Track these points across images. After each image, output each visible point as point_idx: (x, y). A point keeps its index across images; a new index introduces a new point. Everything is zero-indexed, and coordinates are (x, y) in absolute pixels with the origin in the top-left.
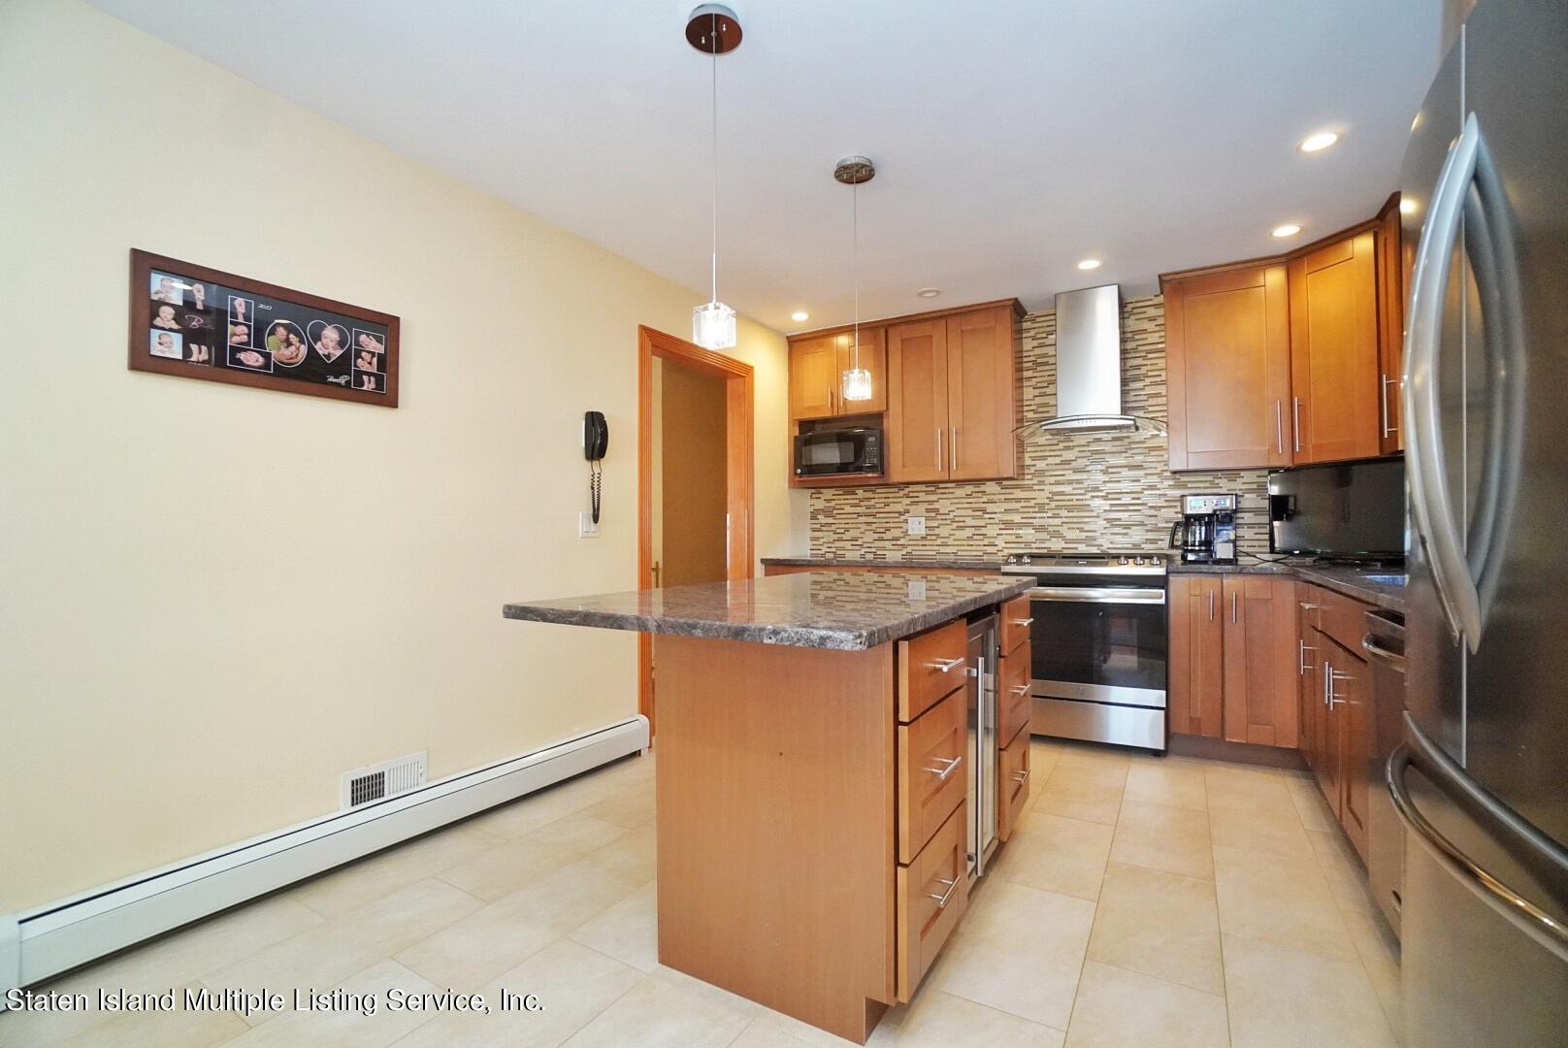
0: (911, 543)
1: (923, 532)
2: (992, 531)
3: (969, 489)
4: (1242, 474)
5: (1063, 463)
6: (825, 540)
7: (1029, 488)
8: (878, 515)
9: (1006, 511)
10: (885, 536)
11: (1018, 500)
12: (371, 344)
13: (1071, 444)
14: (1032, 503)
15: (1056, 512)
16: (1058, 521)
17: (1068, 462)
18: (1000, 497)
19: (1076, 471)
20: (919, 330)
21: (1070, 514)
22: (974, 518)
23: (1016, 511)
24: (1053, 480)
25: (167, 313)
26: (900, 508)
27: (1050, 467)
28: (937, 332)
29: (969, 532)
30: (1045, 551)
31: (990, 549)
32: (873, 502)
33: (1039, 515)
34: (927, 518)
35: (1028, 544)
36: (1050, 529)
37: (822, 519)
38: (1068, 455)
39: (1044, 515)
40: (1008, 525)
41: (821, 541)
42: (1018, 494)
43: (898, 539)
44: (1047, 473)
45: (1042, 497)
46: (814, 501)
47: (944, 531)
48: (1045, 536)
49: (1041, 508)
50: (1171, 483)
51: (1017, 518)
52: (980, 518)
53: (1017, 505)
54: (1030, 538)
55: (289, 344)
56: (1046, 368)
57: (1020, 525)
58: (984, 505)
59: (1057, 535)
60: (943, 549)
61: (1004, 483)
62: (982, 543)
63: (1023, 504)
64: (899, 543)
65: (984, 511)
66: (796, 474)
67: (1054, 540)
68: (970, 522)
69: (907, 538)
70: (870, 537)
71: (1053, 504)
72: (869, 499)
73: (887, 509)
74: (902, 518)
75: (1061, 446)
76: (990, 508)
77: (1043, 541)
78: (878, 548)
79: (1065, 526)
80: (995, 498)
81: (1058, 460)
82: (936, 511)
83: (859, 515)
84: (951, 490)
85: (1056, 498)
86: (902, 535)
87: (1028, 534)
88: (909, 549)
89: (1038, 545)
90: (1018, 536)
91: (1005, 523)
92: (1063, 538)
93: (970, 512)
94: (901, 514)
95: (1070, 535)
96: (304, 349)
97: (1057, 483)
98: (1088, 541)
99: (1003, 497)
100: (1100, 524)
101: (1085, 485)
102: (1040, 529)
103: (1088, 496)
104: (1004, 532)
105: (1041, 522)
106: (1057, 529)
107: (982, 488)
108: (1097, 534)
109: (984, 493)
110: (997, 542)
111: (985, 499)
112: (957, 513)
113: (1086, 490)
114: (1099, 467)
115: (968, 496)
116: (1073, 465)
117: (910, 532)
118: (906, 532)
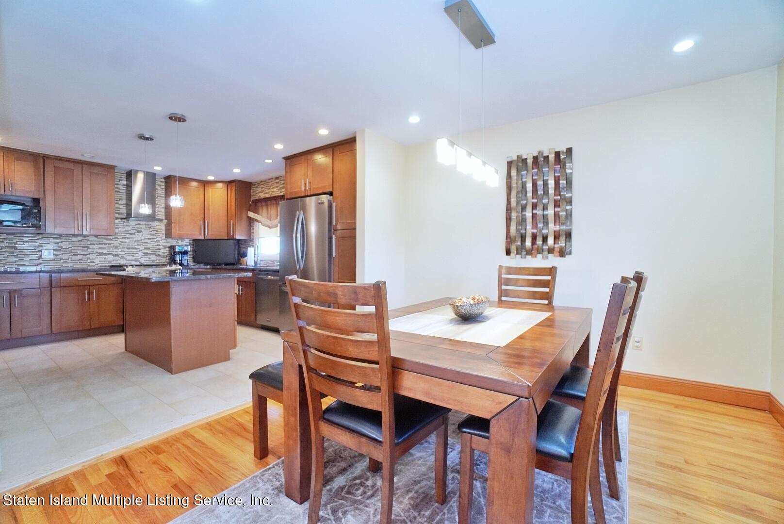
0: (43, 262)
1: (52, 257)
2: (92, 256)
3: (80, 238)
4: (185, 240)
5: (126, 231)
7: (111, 240)
9: (100, 248)
10: (25, 259)
11: (105, 244)
13: (129, 224)
14: (112, 245)
15: (122, 249)
16: (123, 253)
17: (128, 231)
18: (97, 242)
19: (131, 234)
20: (65, 165)
21: (129, 250)
22: (83, 250)
23: (105, 248)
24: (121, 237)
26: (37, 245)
27: (120, 232)
29: (80, 257)
30: (118, 264)
31: (91, 264)
33: (115, 250)
34: (53, 250)
35: (110, 262)
36: (120, 256)
38: (127, 228)
39: (118, 250)
40: (101, 254)
42: (105, 241)
43: (34, 261)
44: (119, 234)
45: (116, 243)
47: (65, 256)
48: (118, 258)
49: (116, 247)
50: (165, 241)
51: (105, 251)
52: (87, 251)
56: (119, 193)
57: (106, 254)
58: (89, 245)
59: (123, 258)
60: (65, 265)
61: (99, 237)
62: (87, 261)
63: (108, 246)
65: (88, 248)
67: (122, 260)
68: (80, 252)
69: (41, 259)
70: (12, 259)
71: (121, 246)
74: (37, 250)
75: (125, 224)
76: (91, 247)
77: (117, 260)
78: (18, 265)
79: (126, 255)
80: (94, 243)
81: (123, 230)
82: (61, 247)
83: (3, 248)
84: (70, 238)
85: (122, 244)
86: (37, 258)
87: (110, 258)
88: (42, 265)
89: (115, 262)
90: (105, 258)
91: (99, 253)
92: (126, 259)
93: (81, 248)
94: (36, 247)
95: (128, 258)
97: (123, 238)
98: (136, 260)
99: (98, 243)
100: (141, 254)
101: (135, 239)
102: (116, 255)
103: (136, 244)
104: (99, 257)
105: (116, 253)
106: (123, 256)
107: (87, 238)
108: (139, 258)
109: (88, 240)
110: (95, 261)
111: (89, 243)
112: (73, 248)
113: (135, 241)
114: (140, 234)
115: (79, 241)
116: (130, 232)
117: (43, 257)
118: (40, 257)
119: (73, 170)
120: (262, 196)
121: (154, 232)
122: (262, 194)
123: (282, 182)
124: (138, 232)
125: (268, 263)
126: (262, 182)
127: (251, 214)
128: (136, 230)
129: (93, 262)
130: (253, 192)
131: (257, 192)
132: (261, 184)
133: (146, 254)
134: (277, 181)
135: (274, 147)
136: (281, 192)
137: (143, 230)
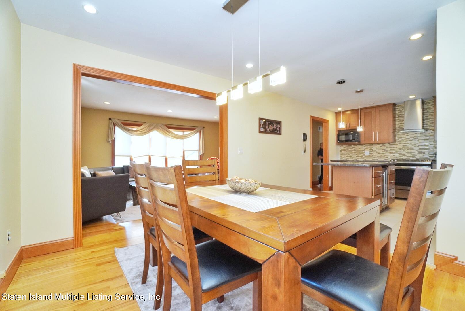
1: (369, 155)
2: (387, 154)
3: (381, 145)
6: (344, 156)
7: (397, 145)
8: (357, 151)
9: (391, 150)
11: (394, 147)
12: (279, 126)
13: (409, 135)
14: (398, 148)
15: (404, 150)
16: (405, 152)
17: (408, 139)
19: (410, 141)
20: (369, 110)
21: (408, 151)
22: (382, 151)
23: (394, 150)
24: (403, 143)
25: (262, 125)
26: (363, 149)
27: (403, 140)
28: (373, 111)
29: (381, 155)
30: (401, 159)
31: (386, 159)
32: (356, 148)
33: (399, 151)
34: (370, 152)
35: (397, 157)
36: (403, 154)
37: (343, 152)
38: (407, 137)
41: (343, 157)
42: (394, 146)
43: (362, 156)
45: (401, 147)
46: (341, 148)
47: (374, 154)
49: (400, 149)
51: (394, 151)
52: (384, 151)
53: (394, 149)
55: (271, 127)
56: (402, 117)
57: (394, 153)
59: (404, 155)
60: (374, 159)
61: (390, 144)
62: (384, 157)
63: (395, 148)
65: (385, 150)
66: (338, 142)
67: (404, 156)
68: (381, 152)
70: (355, 156)
71: (403, 148)
72: (355, 147)
73: (360, 149)
74: (364, 152)
75: (406, 135)
76: (386, 149)
77: (401, 157)
78: (357, 158)
79: (407, 153)
80: (388, 147)
81: (405, 138)
82: (372, 150)
83: (352, 151)
84: (376, 145)
85: (404, 147)
87: (397, 155)
88: (365, 158)
89: (399, 157)
90: (394, 156)
91: (391, 153)
92: (406, 156)
94: (363, 150)
95: (408, 155)
96: (272, 128)
97: (405, 143)
98: (413, 157)
99: (390, 147)
100: (417, 153)
101: (412, 144)
102: (400, 154)
103: (413, 146)
104: (390, 155)
105: (400, 152)
106: (404, 154)
107: (385, 145)
108: (416, 155)
109: (385, 146)
110: (388, 157)
111: (385, 147)
112: (378, 150)
113: (413, 145)
114: (416, 140)
115: (381, 147)
116: (409, 139)
117: (365, 155)
118: (364, 155)
124: (415, 139)
128: (413, 138)
129: (387, 157)
133: (420, 153)
137: (418, 137)
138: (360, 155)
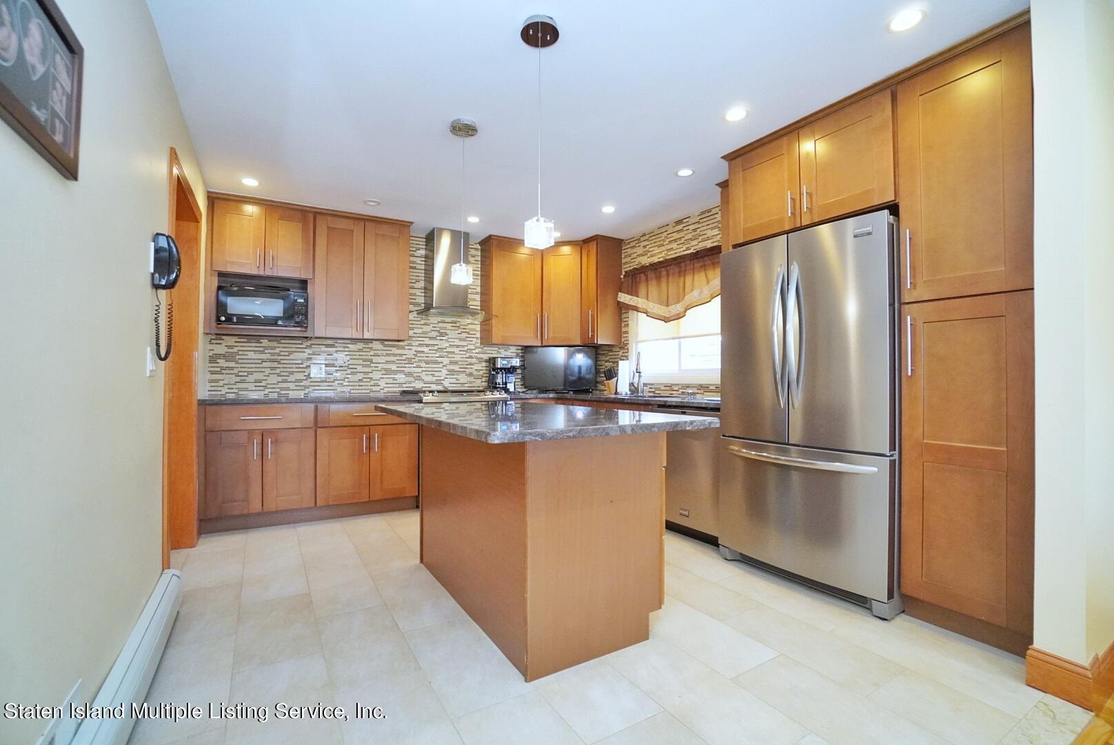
0: (312, 384)
1: (323, 375)
2: (376, 375)
3: (360, 346)
4: (511, 347)
5: (423, 333)
6: (225, 382)
7: (403, 348)
8: (282, 362)
9: (387, 362)
10: (289, 379)
11: (395, 355)
13: (428, 322)
14: (404, 357)
15: (418, 364)
16: (420, 370)
17: (427, 333)
18: (383, 352)
19: (431, 338)
20: (342, 223)
21: (428, 366)
22: (364, 366)
23: (393, 362)
24: (417, 343)
26: (303, 356)
27: (415, 335)
29: (360, 376)
30: (411, 389)
31: (374, 388)
32: (277, 350)
33: (407, 365)
34: (327, 365)
35: (400, 385)
36: (415, 375)
37: (222, 363)
38: (426, 328)
39: (411, 365)
40: (388, 371)
41: (221, 383)
42: (395, 351)
43: (301, 381)
44: (413, 339)
45: (410, 353)
46: (211, 347)
47: (340, 375)
48: (412, 379)
49: (409, 361)
50: (480, 350)
51: (394, 367)
52: (368, 366)
53: (395, 358)
54: (402, 381)
56: (415, 271)
57: (395, 372)
58: (371, 357)
59: (419, 378)
60: (339, 389)
61: (386, 343)
62: (369, 384)
63: (398, 358)
64: (301, 384)
65: (372, 362)
67: (417, 382)
68: (360, 369)
69: (309, 380)
70: (273, 379)
71: (417, 359)
72: (274, 348)
73: (291, 357)
74: (305, 364)
75: (422, 322)
76: (375, 359)
77: (410, 383)
78: (282, 389)
79: (424, 373)
80: (379, 353)
81: (420, 331)
82: (335, 360)
83: (263, 361)
84: (349, 345)
85: (419, 355)
86: (305, 378)
87: (401, 378)
88: (311, 389)
89: (407, 385)
90: (394, 379)
91: (386, 370)
92: (423, 381)
93: (361, 362)
94: (303, 361)
95: (426, 379)
96: (15, 41)
97: (420, 345)
98: (438, 382)
99: (384, 352)
100: (444, 372)
101: (436, 348)
102: (409, 374)
103: (438, 355)
104: (385, 376)
105: (409, 370)
106: (418, 374)
107: (370, 345)
108: (443, 378)
109: (371, 349)
110: (380, 384)
111: (372, 353)
112: (351, 362)
113: (437, 351)
114: (444, 338)
115: (360, 350)
116: (429, 335)
117: (312, 376)
118: (308, 376)
119: (352, 231)
120: (646, 261)
121: (464, 335)
122: (645, 257)
123: (692, 227)
124: (442, 334)
125: (659, 389)
126: (644, 235)
127: (624, 298)
128: (439, 332)
129: (377, 385)
130: (626, 257)
131: (635, 255)
132: (642, 239)
133: (452, 372)
134: (680, 227)
135: (724, 119)
136: (688, 249)
137: (448, 332)
138: (292, 378)
